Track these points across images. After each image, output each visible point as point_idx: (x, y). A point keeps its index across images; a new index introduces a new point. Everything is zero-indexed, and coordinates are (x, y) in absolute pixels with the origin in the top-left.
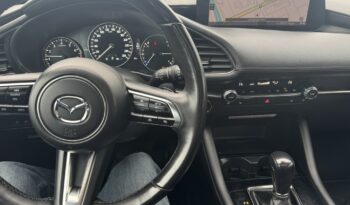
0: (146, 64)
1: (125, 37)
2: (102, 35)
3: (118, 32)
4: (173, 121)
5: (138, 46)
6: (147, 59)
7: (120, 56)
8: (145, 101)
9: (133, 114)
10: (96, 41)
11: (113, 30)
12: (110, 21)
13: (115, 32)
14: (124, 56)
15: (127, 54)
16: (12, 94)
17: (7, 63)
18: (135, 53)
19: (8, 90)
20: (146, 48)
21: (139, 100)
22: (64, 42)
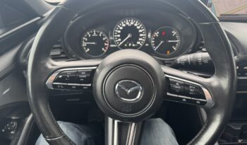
0: (155, 49)
1: (140, 29)
2: (124, 27)
3: (136, 25)
4: (206, 102)
5: (149, 35)
6: (156, 45)
7: (135, 43)
8: (180, 85)
9: (168, 94)
10: (119, 32)
11: (132, 23)
12: (129, 17)
13: (133, 25)
14: (138, 43)
15: (141, 41)
16: (81, 76)
17: (60, 48)
18: (148, 41)
19: (78, 73)
20: (156, 37)
21: (175, 83)
22: (96, 33)
